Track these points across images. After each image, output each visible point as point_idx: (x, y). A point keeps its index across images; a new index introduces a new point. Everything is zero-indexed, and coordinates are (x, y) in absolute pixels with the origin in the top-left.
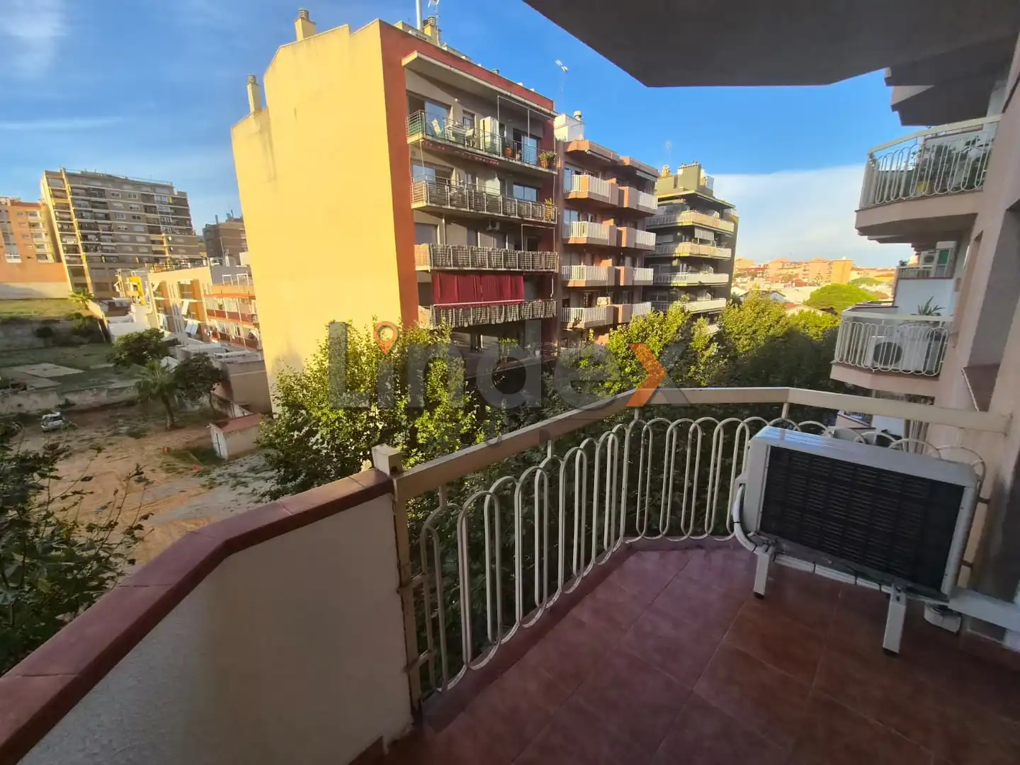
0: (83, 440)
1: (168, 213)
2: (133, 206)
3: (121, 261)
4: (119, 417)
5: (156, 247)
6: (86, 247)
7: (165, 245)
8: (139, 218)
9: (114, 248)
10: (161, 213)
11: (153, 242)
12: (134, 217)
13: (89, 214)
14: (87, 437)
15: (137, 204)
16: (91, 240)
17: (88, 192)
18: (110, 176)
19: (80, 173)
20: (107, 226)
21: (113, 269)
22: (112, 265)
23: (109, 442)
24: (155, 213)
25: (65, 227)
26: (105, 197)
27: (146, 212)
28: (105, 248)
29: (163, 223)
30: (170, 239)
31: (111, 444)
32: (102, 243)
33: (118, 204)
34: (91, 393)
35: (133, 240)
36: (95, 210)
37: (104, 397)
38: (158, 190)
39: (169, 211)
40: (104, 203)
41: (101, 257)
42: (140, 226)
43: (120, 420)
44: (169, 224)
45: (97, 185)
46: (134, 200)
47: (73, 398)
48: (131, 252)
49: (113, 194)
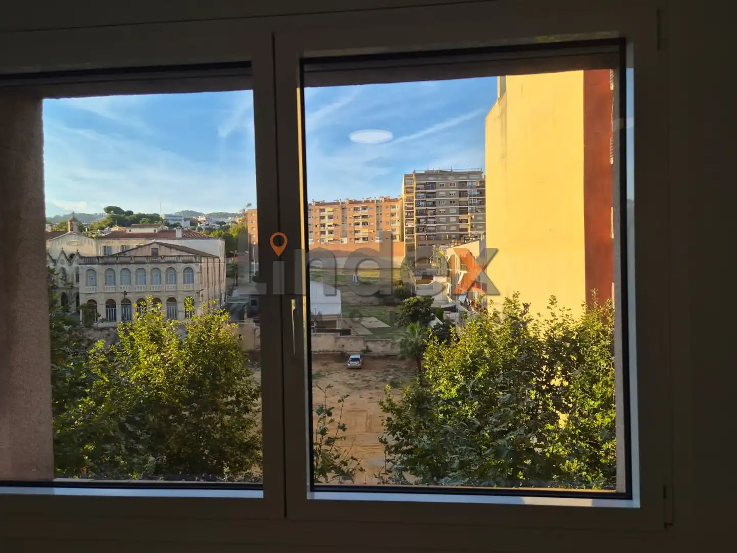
0: (364, 380)
1: (475, 196)
2: (451, 193)
3: (438, 238)
4: (394, 367)
5: (462, 226)
6: (418, 229)
7: (469, 223)
8: (454, 202)
9: (433, 229)
10: (470, 196)
11: (461, 221)
12: (451, 202)
13: (423, 203)
14: (367, 379)
15: (454, 191)
16: (422, 223)
17: (426, 186)
18: (441, 171)
19: (424, 172)
20: (432, 211)
21: (431, 245)
22: (431, 242)
23: (377, 386)
24: (466, 196)
25: (409, 214)
26: (435, 189)
27: (460, 197)
28: (429, 229)
29: (470, 204)
30: (473, 217)
31: (377, 388)
32: (428, 225)
33: (442, 192)
34: (381, 344)
35: (448, 219)
36: (428, 199)
37: (388, 349)
38: (472, 177)
39: (476, 193)
40: (434, 193)
41: (425, 236)
42: (454, 209)
43: (392, 370)
44: (474, 204)
45: (431, 179)
46: (453, 188)
47: (371, 346)
48: (444, 231)
49: (441, 185)
